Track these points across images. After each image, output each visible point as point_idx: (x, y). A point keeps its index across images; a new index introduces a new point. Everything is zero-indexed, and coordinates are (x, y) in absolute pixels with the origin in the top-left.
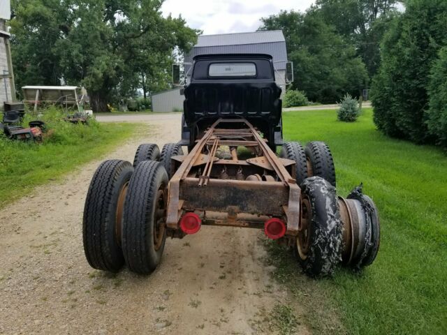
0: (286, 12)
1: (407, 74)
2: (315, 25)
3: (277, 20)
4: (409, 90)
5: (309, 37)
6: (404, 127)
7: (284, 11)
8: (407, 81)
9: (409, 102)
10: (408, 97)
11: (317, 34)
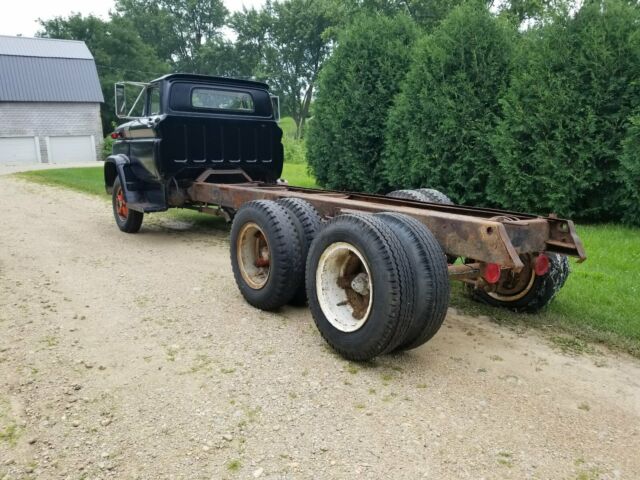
0: (80, 14)
1: (358, 120)
2: (129, 42)
3: (65, 24)
4: (360, 138)
5: (122, 58)
6: (357, 180)
7: (77, 14)
8: (357, 128)
9: (360, 152)
10: (359, 146)
11: (134, 56)
